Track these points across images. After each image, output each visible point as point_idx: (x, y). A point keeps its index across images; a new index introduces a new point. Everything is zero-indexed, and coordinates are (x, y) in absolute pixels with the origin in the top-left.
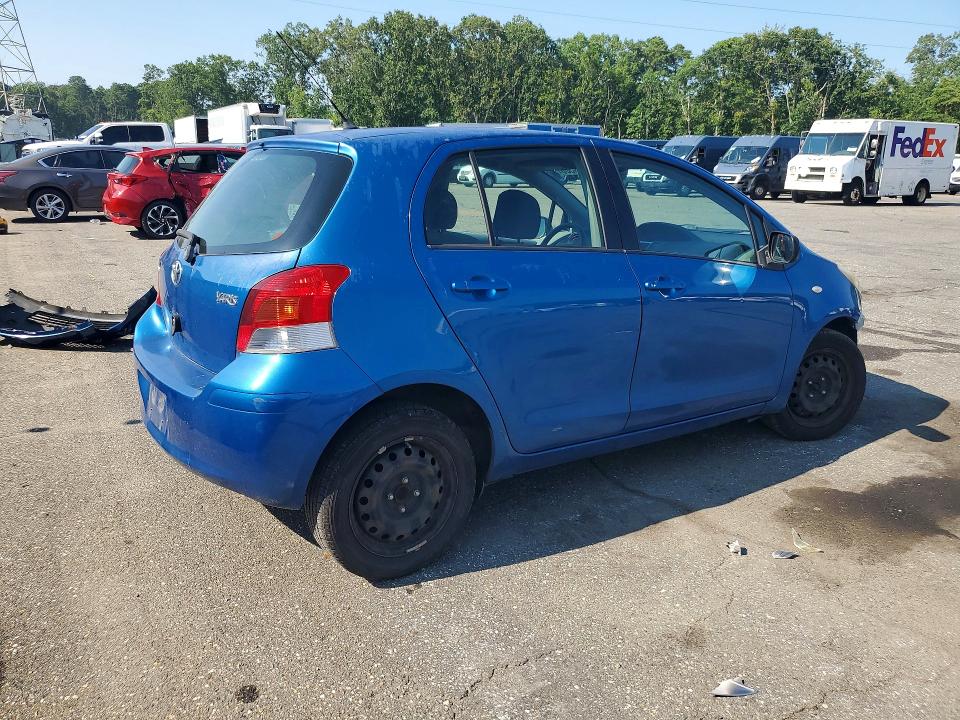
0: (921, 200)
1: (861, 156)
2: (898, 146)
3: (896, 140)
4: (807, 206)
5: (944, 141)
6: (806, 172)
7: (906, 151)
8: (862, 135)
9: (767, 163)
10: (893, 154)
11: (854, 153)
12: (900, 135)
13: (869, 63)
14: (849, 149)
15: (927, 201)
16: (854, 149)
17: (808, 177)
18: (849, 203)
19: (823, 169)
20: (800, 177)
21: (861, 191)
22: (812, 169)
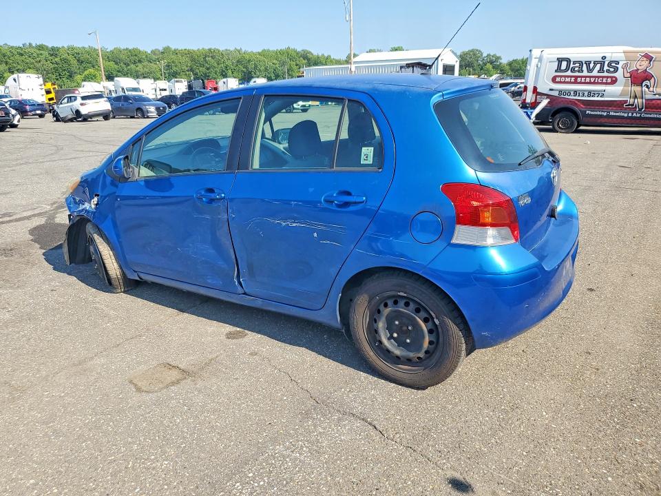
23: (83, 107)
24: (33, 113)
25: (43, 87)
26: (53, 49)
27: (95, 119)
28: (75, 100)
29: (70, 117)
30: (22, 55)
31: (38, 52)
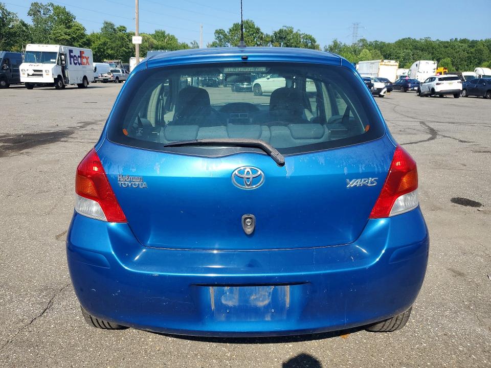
0: (86, 86)
1: (58, 64)
2: (72, 59)
3: (71, 57)
4: (35, 91)
5: (88, 57)
6: (31, 72)
7: (76, 62)
8: (56, 53)
9: (3, 67)
10: (71, 64)
11: (54, 63)
12: (72, 54)
13: (9, 13)
14: (51, 60)
15: (88, 86)
16: (54, 61)
17: (33, 75)
18: (58, 88)
19: (41, 71)
20: (28, 75)
21: (62, 82)
22: (35, 71)
23: (438, 86)
24: (412, 89)
25: (436, 70)
26: (473, 42)
27: (448, 96)
28: (434, 80)
29: (426, 93)
30: (447, 47)
31: (460, 44)
